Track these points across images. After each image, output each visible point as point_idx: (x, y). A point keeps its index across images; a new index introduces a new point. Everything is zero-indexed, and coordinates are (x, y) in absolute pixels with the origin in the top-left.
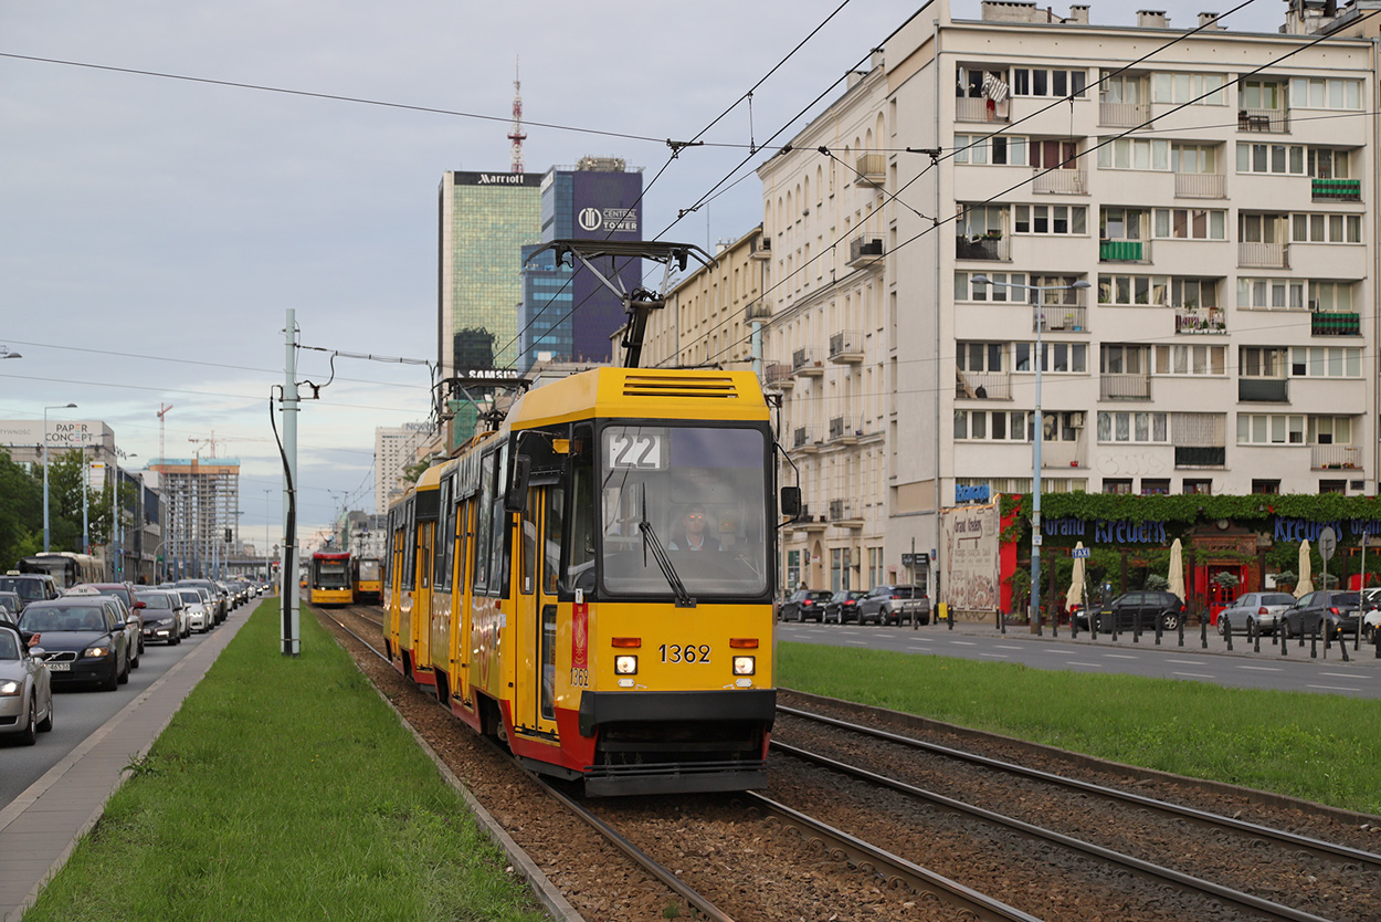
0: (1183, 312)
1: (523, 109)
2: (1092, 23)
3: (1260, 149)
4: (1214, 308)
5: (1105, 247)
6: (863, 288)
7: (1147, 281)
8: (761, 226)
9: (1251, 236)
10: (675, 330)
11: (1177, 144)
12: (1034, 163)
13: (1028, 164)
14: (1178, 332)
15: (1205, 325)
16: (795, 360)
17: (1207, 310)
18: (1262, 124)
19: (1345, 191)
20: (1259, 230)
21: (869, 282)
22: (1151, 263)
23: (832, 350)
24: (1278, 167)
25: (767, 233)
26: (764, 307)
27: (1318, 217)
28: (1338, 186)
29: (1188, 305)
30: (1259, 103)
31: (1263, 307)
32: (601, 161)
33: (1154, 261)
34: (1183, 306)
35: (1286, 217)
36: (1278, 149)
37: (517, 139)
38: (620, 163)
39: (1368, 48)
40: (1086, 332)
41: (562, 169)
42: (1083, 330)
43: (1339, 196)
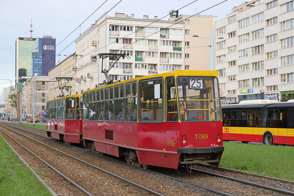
0: (150, 70)
1: (32, 26)
2: (135, 18)
3: (164, 41)
4: (155, 70)
5: (136, 58)
6: (93, 64)
7: (143, 64)
8: (75, 52)
9: (162, 57)
10: (60, 71)
11: (149, 40)
12: (123, 43)
13: (122, 43)
14: (149, 74)
15: (154, 72)
16: (81, 77)
17: (154, 70)
18: (164, 37)
19: (179, 49)
20: (164, 56)
21: (94, 63)
22: (144, 61)
23: (88, 76)
24: (167, 44)
25: (76, 54)
26: (76, 67)
27: (174, 54)
28: (178, 48)
29: (151, 69)
30: (164, 33)
31: (164, 70)
32: (48, 36)
33: (145, 61)
34: (150, 69)
35: (168, 53)
36: (167, 41)
37: (31, 31)
38: (51, 37)
39: (183, 24)
40: (133, 73)
41: (40, 38)
42: (132, 73)
43: (178, 50)
